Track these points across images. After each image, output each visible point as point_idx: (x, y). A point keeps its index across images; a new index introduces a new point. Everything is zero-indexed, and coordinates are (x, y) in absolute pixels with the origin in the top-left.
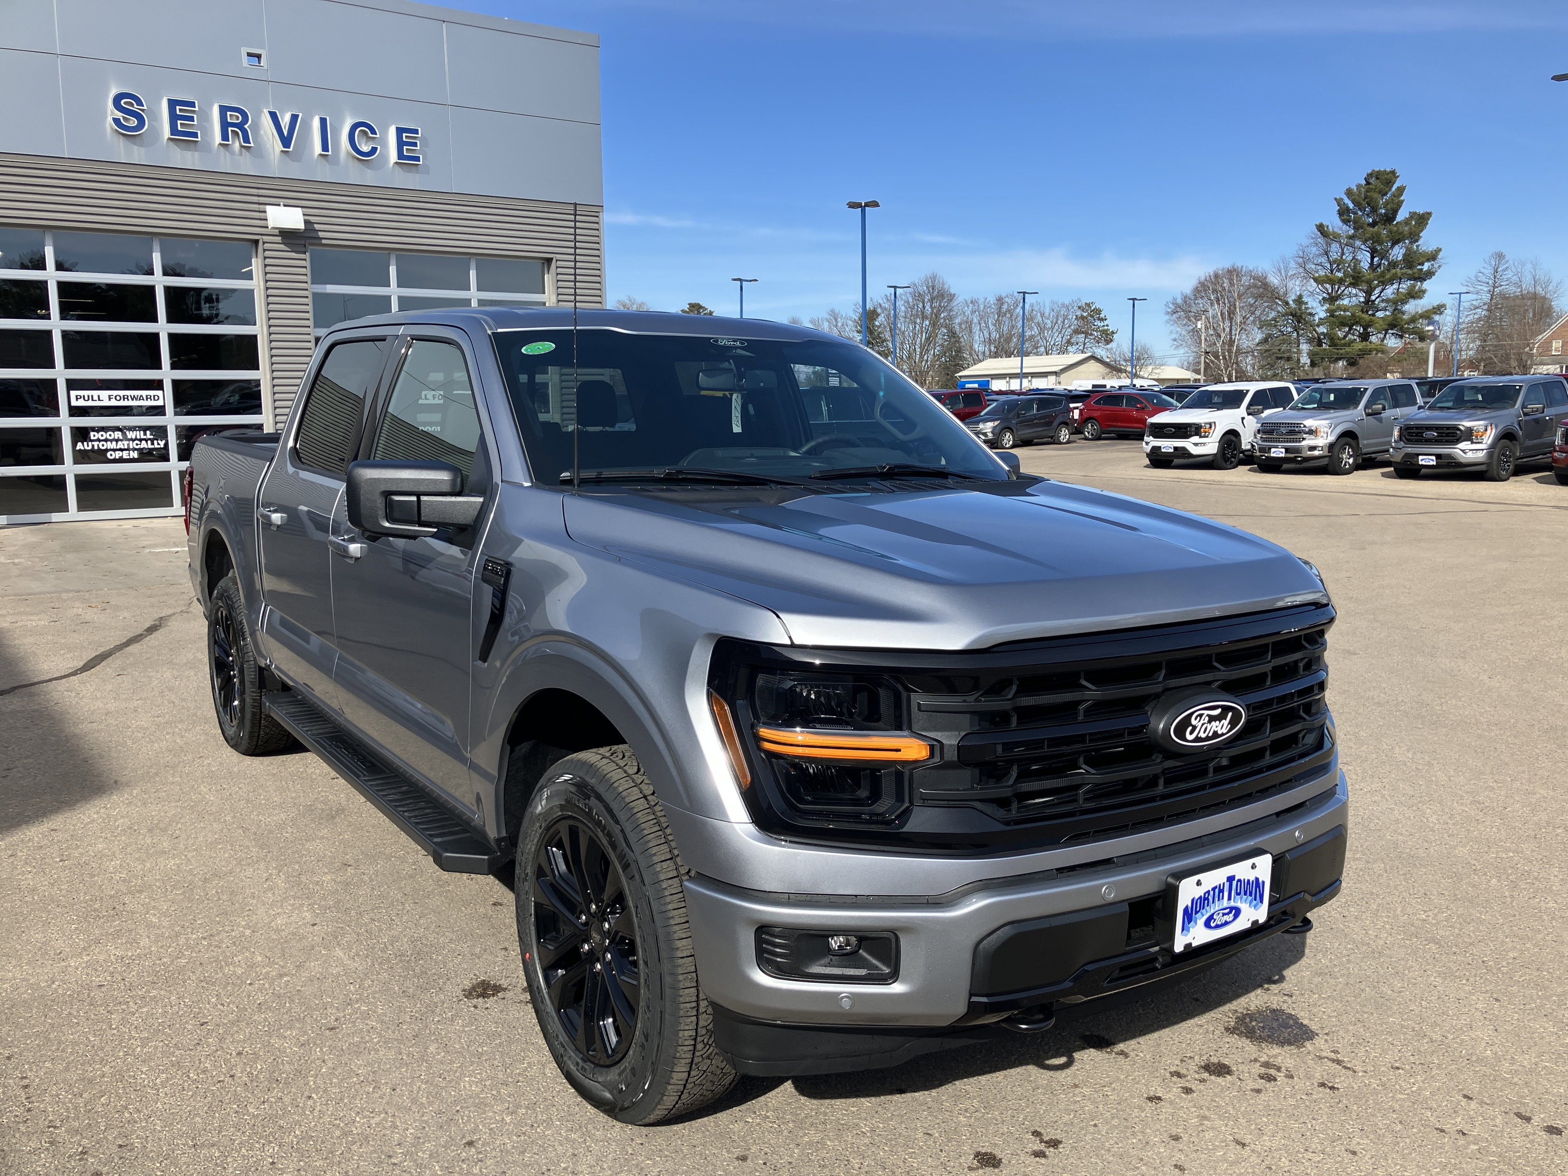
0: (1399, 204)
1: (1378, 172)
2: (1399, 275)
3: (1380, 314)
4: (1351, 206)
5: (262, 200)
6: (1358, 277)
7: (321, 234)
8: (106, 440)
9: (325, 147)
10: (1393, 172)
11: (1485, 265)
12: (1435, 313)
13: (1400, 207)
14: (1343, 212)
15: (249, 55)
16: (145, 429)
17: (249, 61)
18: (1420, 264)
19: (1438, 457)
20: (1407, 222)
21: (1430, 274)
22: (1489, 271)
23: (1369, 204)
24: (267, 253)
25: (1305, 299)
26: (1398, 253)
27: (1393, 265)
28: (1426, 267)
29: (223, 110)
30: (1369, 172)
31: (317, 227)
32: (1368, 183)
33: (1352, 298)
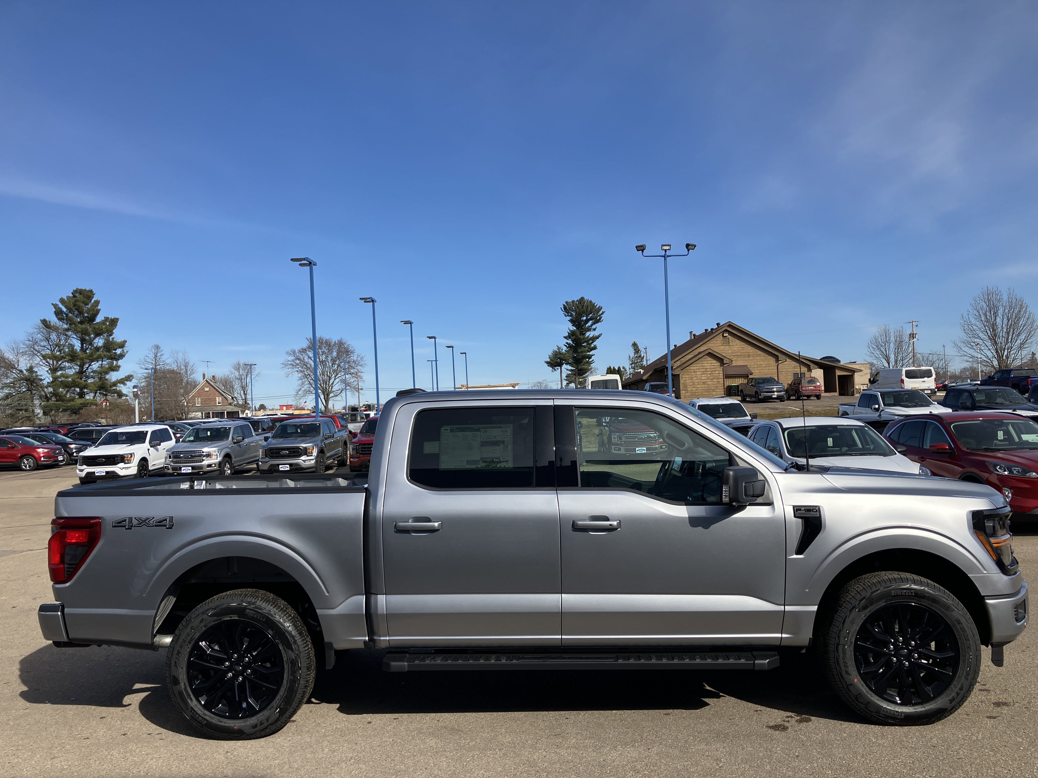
0: (98, 311)
1: (81, 290)
2: (103, 356)
3: (90, 381)
4: (64, 309)
6: (75, 356)
10: (91, 291)
11: (149, 352)
12: (127, 380)
13: (98, 313)
14: (58, 313)
18: (114, 350)
19: (291, 465)
20: (103, 322)
21: (121, 356)
22: (152, 356)
23: (76, 309)
25: (35, 369)
26: (99, 342)
27: (97, 349)
28: (119, 351)
30: (75, 289)
32: (74, 296)
33: (71, 370)
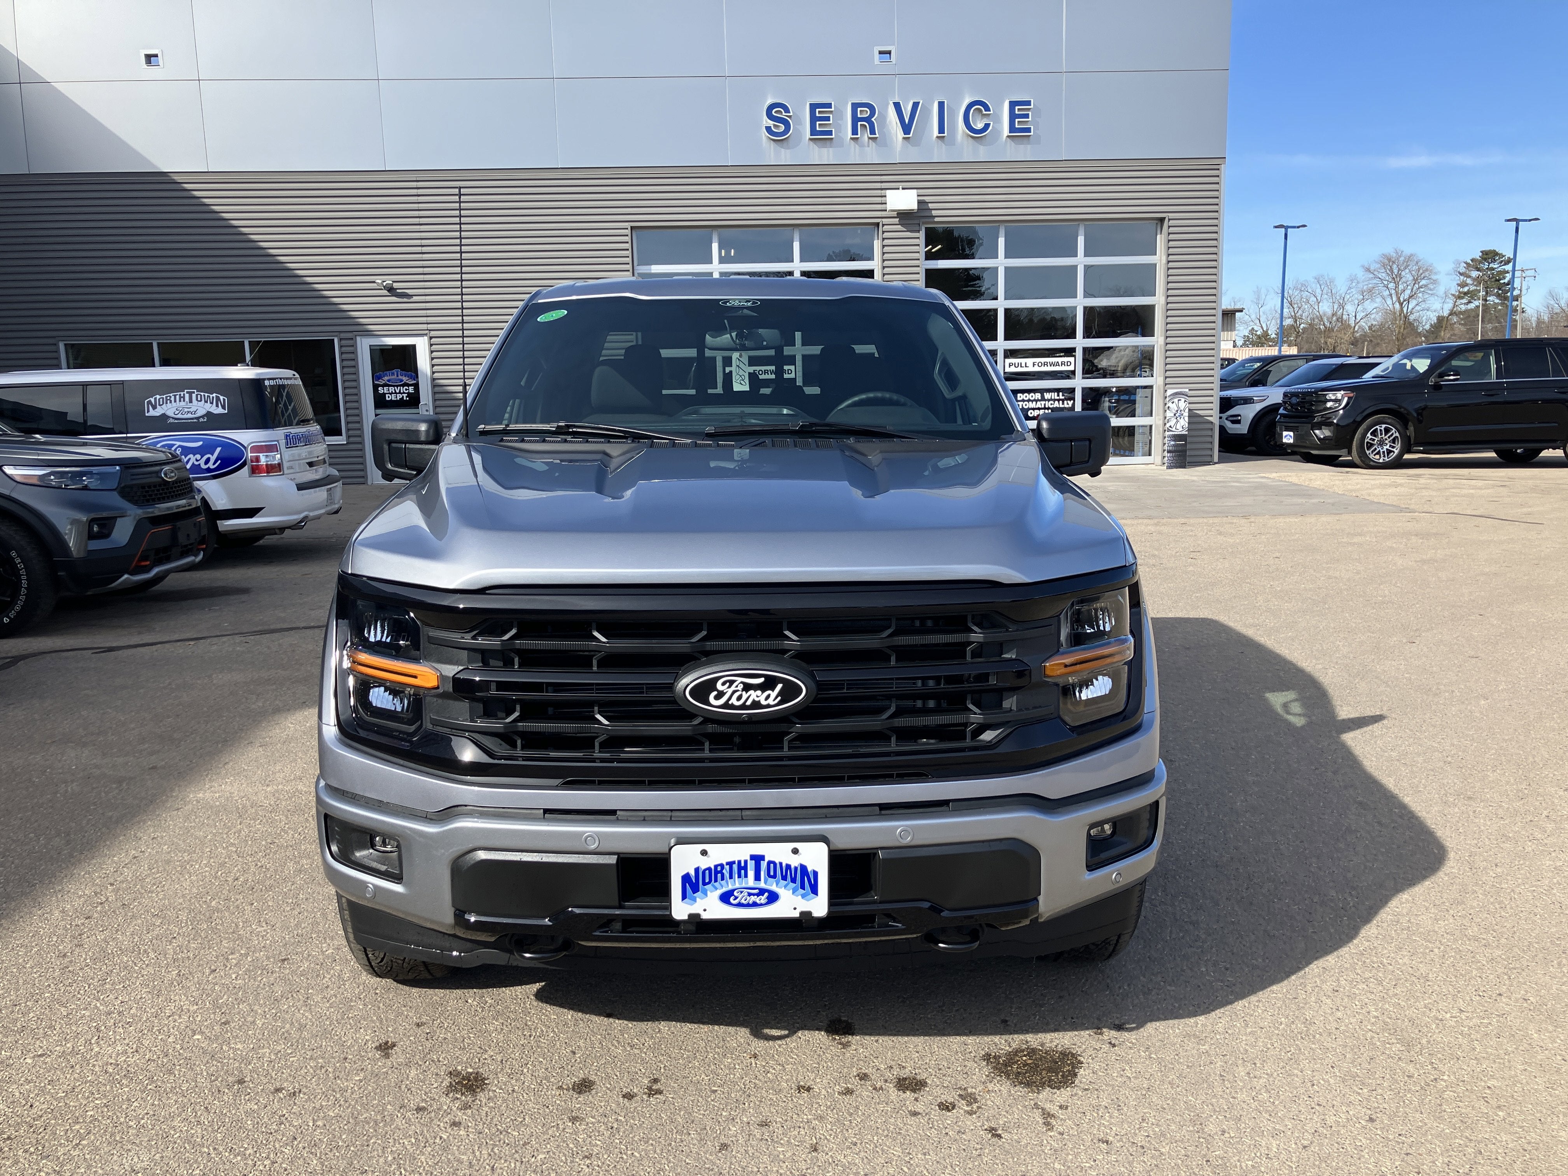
5: (884, 185)
7: (934, 213)
8: (1029, 401)
9: (941, 130)
15: (881, 53)
16: (1058, 390)
17: (880, 59)
24: (886, 235)
29: (855, 106)
31: (931, 206)
